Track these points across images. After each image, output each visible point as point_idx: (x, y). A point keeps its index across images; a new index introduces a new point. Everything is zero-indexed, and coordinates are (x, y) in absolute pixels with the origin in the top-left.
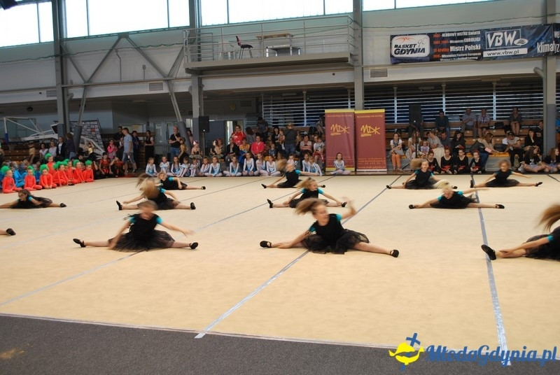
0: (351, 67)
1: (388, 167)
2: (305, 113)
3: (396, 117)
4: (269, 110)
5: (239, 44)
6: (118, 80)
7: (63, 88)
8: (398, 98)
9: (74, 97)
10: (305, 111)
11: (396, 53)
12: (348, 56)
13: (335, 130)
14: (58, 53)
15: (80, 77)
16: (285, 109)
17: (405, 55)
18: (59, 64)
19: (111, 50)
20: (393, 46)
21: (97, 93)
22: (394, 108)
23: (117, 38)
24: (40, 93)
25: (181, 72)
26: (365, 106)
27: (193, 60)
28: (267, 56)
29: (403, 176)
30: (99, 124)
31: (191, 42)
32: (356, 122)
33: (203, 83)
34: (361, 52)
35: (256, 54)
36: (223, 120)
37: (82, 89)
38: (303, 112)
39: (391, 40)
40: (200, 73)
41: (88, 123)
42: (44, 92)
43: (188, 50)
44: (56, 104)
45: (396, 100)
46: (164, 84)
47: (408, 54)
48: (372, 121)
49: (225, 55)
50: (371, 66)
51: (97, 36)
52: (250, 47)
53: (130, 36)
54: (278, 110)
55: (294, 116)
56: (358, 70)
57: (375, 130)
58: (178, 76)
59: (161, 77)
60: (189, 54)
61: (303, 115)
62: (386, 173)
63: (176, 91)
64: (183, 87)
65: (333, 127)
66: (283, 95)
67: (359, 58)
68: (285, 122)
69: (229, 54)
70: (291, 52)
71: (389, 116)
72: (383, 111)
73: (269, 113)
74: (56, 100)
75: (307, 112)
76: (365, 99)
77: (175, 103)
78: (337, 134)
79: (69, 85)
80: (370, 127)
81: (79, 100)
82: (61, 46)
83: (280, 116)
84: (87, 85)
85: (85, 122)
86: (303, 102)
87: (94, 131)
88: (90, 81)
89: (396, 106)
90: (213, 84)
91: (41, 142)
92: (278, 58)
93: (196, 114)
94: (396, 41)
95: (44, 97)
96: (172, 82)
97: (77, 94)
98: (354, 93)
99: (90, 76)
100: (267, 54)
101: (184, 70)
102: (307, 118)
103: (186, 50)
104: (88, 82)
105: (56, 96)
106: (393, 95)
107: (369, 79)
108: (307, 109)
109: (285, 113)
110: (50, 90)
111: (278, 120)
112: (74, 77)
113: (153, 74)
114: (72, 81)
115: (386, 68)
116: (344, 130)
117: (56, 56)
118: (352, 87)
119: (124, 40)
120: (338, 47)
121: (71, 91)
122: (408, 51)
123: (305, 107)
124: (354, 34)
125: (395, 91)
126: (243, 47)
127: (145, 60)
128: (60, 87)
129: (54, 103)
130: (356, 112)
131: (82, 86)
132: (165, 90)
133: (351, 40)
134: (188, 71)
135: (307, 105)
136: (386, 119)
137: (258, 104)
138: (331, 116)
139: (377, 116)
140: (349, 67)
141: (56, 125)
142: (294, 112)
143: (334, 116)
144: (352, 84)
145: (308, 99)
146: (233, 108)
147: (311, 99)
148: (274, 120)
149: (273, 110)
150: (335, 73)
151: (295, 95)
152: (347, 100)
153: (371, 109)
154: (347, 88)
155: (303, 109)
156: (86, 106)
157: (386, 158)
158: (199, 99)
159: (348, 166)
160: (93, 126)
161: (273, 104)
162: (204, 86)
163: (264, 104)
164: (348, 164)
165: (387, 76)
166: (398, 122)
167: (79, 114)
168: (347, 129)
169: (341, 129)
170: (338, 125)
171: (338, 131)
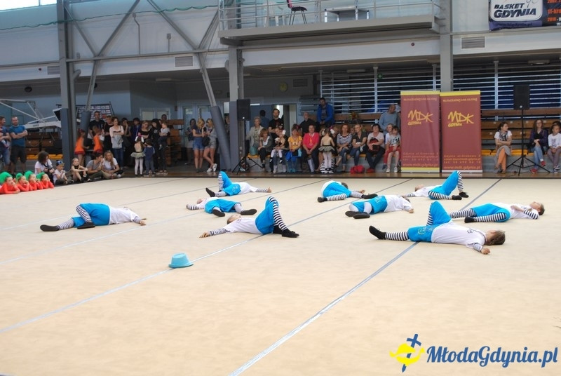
0: (436, 35)
1: (483, 168)
2: (376, 96)
3: (497, 101)
4: (330, 91)
5: (289, 5)
6: (136, 53)
7: (68, 63)
8: (499, 76)
9: (82, 75)
10: (376, 92)
11: (496, 16)
12: (432, 20)
13: (415, 118)
14: (62, 18)
15: (89, 48)
16: (350, 91)
17: (509, 19)
18: (63, 32)
19: (127, 15)
20: (493, 6)
21: (109, 69)
22: (494, 89)
24: (40, 69)
25: (215, 42)
26: (455, 86)
27: (230, 27)
28: (326, 21)
29: (503, 180)
30: (111, 108)
31: (228, 4)
32: (442, 108)
33: (243, 57)
34: (449, 15)
35: (311, 18)
36: (271, 103)
37: (91, 64)
38: (373, 94)
41: (98, 108)
42: (45, 68)
43: (225, 14)
44: (59, 83)
45: (496, 78)
46: (195, 58)
47: (512, 16)
48: (463, 107)
49: (272, 20)
50: (463, 34)
52: (303, 9)
54: (341, 91)
55: (362, 98)
56: (446, 39)
57: (467, 119)
58: (211, 48)
59: (190, 49)
60: (226, 19)
61: (373, 98)
62: (481, 175)
63: (208, 67)
64: (217, 62)
65: (411, 114)
66: (348, 71)
67: (447, 23)
68: (350, 107)
69: (277, 19)
70: (357, 15)
71: (486, 100)
72: (478, 92)
73: (330, 96)
74: (59, 79)
75: (378, 93)
76: (455, 77)
77: (207, 82)
78: (418, 123)
79: (75, 59)
80: (460, 114)
81: (87, 79)
82: (65, 10)
83: (344, 99)
84: (97, 60)
85: (95, 106)
86: (373, 81)
88: (101, 54)
89: (497, 86)
90: (256, 58)
91: (41, 131)
92: (340, 24)
93: (234, 96)
95: (44, 75)
96: (204, 55)
97: (86, 71)
98: (439, 69)
100: (326, 18)
101: (219, 39)
102: (378, 102)
103: (222, 14)
104: (98, 55)
105: (58, 73)
106: (494, 71)
107: (459, 50)
108: (378, 89)
109: (351, 95)
110: (52, 66)
111: (341, 104)
112: (81, 49)
113: (180, 45)
114: (79, 55)
115: (483, 35)
116: (426, 118)
117: (59, 22)
118: (438, 61)
119: (144, 2)
120: (419, 9)
121: (78, 66)
122: (513, 13)
123: (376, 87)
125: (496, 65)
126: (295, 9)
127: (170, 27)
128: (64, 61)
129: (57, 81)
130: (442, 94)
131: (91, 61)
132: (195, 66)
134: (224, 41)
135: (378, 85)
136: (482, 103)
137: (316, 83)
138: (408, 99)
139: (469, 100)
140: (433, 35)
141: (58, 109)
142: (361, 94)
143: (413, 99)
144: (438, 57)
145: (380, 76)
146: (283, 89)
147: (384, 76)
148: (336, 104)
149: (335, 91)
150: (415, 42)
151: (364, 71)
152: (432, 78)
153: (462, 90)
154: (431, 61)
155: (373, 90)
156: (96, 85)
157: (482, 156)
158: (238, 77)
159: (430, 165)
160: (103, 112)
161: (335, 83)
162: (244, 60)
163: (323, 83)
164: (431, 162)
165: (484, 46)
166: (499, 107)
167: (87, 96)
168: (429, 117)
169: (422, 117)
170: (418, 111)
171: (417, 120)
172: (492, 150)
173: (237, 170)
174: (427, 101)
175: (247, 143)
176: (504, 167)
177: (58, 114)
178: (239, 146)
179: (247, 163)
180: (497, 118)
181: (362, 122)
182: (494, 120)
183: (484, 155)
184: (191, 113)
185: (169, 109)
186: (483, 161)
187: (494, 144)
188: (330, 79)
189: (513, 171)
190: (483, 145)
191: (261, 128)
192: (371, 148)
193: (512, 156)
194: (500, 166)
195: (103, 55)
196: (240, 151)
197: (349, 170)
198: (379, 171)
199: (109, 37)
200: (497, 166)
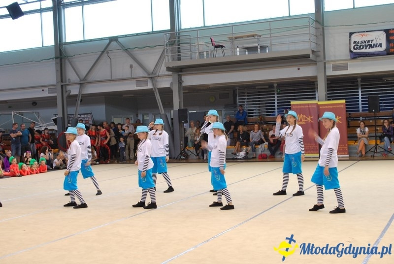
0: (314, 63)
1: (349, 153)
2: (276, 104)
3: (361, 106)
4: (244, 102)
5: (212, 44)
6: (109, 78)
7: (62, 86)
8: (362, 89)
9: (72, 93)
10: (276, 102)
11: (354, 49)
12: (310, 53)
13: (301, 120)
14: (59, 55)
15: (76, 76)
16: (259, 101)
17: (364, 50)
18: (59, 65)
19: (103, 52)
20: (352, 42)
21: (90, 90)
22: (358, 98)
23: (108, 41)
24: (43, 90)
25: (163, 70)
26: (328, 97)
27: (173, 60)
28: (238, 54)
29: (360, 161)
30: (92, 116)
31: (172, 44)
32: (319, 112)
33: (182, 80)
34: (322, 49)
35: (228, 52)
36: (204, 111)
37: (79, 86)
38: (274, 103)
39: (350, 37)
40: (179, 71)
41: (83, 116)
42: (46, 89)
43: (169, 51)
44: (56, 99)
45: (360, 91)
46: (149, 81)
47: (366, 49)
49: (201, 54)
50: (332, 61)
51: (91, 40)
52: (222, 47)
53: (119, 39)
54: (253, 101)
55: (266, 106)
56: (321, 65)
57: (337, 119)
58: (160, 74)
59: (146, 75)
60: (170, 54)
61: (274, 106)
62: (348, 158)
63: (159, 87)
64: (165, 83)
65: (299, 117)
66: (257, 87)
67: (321, 54)
68: (259, 113)
69: (205, 53)
70: (259, 50)
71: (351, 107)
72: (344, 101)
73: (244, 105)
74: (56, 96)
75: (278, 103)
76: (328, 91)
77: (158, 97)
78: (303, 123)
79: (67, 83)
81: (76, 96)
82: (60, 49)
83: (255, 107)
84: (82, 83)
85: (80, 115)
86: (274, 94)
87: (88, 123)
89: (360, 96)
92: (248, 56)
93: (176, 106)
94: (355, 38)
95: (46, 94)
96: (156, 78)
97: (74, 91)
99: (84, 74)
100: (238, 53)
101: (165, 68)
103: (167, 51)
104: (83, 80)
105: (55, 92)
106: (358, 85)
107: (331, 73)
108: (278, 100)
109: (259, 104)
110: (51, 88)
111: (253, 110)
112: (71, 75)
113: (139, 73)
114: (69, 80)
115: (347, 62)
116: (309, 119)
117: (56, 58)
119: (114, 43)
120: (302, 45)
121: (69, 88)
122: (366, 46)
123: (276, 98)
124: (316, 33)
125: (359, 82)
126: (217, 47)
127: (132, 60)
128: (60, 84)
129: (55, 98)
130: (319, 103)
131: (78, 84)
132: (150, 86)
133: (313, 38)
134: (169, 69)
135: (278, 97)
136: (347, 108)
137: (234, 96)
138: (296, 107)
139: (338, 106)
140: (312, 62)
141: (56, 117)
142: (266, 103)
143: (299, 107)
144: (316, 77)
145: (279, 91)
146: (212, 100)
147: (282, 91)
148: (249, 110)
149: (248, 101)
150: (300, 68)
151: (267, 88)
152: (315, 92)
153: (333, 100)
154: (312, 80)
155: (274, 100)
156: (81, 100)
157: (348, 145)
158: (179, 94)
159: (313, 152)
160: (87, 119)
161: (248, 96)
162: (183, 82)
163: (239, 96)
164: (313, 150)
165: (347, 69)
166: (362, 110)
167: (75, 108)
168: (311, 119)
169: (306, 119)
170: (303, 115)
171: (303, 121)
172: (356, 141)
173: (179, 158)
174: (309, 108)
175: (186, 139)
176: (364, 153)
177: (55, 120)
178: (180, 141)
179: (185, 153)
180: (361, 118)
181: (266, 123)
182: (359, 120)
183: (350, 145)
184: (148, 118)
185: (132, 116)
186: (349, 148)
187: (357, 137)
188: (244, 93)
189: (370, 155)
190: (348, 137)
191: (195, 128)
192: (272, 141)
193: (369, 144)
194: (361, 152)
195: (86, 80)
196: (181, 144)
197: (258, 157)
198: (278, 157)
199: (90, 67)
200: (358, 152)
